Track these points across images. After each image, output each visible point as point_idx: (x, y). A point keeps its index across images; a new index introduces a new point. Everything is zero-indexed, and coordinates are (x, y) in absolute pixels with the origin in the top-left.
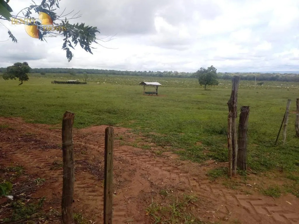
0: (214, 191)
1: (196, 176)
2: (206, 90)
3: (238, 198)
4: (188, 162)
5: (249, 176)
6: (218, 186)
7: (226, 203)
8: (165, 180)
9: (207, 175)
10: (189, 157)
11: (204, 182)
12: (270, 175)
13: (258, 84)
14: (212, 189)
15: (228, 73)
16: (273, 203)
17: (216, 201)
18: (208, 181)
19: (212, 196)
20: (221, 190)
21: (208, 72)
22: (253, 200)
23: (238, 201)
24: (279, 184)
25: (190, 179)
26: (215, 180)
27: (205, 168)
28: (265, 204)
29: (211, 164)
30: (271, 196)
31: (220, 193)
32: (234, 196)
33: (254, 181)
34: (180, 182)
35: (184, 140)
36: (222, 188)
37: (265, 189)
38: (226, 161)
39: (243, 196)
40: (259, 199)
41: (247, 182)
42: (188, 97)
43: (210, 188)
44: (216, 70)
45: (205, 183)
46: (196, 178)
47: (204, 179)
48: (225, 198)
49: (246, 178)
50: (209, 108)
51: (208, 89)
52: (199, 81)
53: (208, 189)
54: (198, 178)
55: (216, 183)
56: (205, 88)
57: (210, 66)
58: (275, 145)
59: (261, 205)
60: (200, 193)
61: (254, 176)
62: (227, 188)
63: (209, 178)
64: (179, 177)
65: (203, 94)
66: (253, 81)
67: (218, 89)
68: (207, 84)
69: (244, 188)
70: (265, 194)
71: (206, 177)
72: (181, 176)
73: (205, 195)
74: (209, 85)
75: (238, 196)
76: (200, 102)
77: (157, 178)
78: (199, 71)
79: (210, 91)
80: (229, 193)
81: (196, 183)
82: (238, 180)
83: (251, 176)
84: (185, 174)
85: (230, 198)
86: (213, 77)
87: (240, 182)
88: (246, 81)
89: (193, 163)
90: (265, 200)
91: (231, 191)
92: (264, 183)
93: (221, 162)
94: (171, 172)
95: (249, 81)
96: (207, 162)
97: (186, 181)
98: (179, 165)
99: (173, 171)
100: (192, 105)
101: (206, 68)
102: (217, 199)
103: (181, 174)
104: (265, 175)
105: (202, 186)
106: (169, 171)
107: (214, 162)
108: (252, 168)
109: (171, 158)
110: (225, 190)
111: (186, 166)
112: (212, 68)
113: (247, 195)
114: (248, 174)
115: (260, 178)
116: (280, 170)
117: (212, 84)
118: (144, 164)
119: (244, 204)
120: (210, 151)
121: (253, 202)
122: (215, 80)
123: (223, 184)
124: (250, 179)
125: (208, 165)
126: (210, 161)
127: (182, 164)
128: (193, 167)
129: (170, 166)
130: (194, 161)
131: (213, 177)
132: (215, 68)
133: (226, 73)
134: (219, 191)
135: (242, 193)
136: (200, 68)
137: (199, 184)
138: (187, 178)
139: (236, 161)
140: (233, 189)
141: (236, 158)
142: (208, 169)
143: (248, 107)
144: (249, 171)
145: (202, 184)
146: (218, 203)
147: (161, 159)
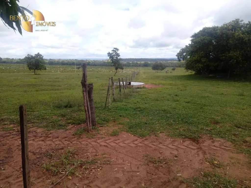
0: (83, 143)
1: (66, 137)
2: (36, 74)
3: (98, 142)
4: (55, 131)
5: (99, 129)
6: (83, 139)
7: (93, 147)
8: (43, 147)
9: (73, 135)
10: (53, 127)
11: (73, 140)
12: (110, 125)
13: (77, 68)
14: (82, 142)
15: (52, 60)
16: (117, 139)
17: (87, 148)
18: (76, 138)
19: (83, 146)
20: (87, 141)
21: (36, 58)
22: (107, 140)
23: (99, 144)
24: (116, 128)
25: (62, 141)
26: (80, 137)
27: (69, 131)
28: (114, 140)
29: (72, 128)
30: (115, 136)
31: (87, 142)
32: (96, 142)
33: (103, 131)
34: (57, 145)
35: (41, 117)
36: (86, 140)
37: (110, 133)
38: (82, 124)
39: (101, 140)
40: (110, 139)
41: (99, 132)
42: (21, 81)
43: (80, 142)
44: (43, 56)
45: (75, 140)
46: (66, 139)
47: (72, 138)
48: (91, 144)
49: (98, 130)
50: (46, 89)
51: (37, 73)
52: (28, 66)
53: (78, 143)
54: (68, 139)
55: (82, 138)
56: (35, 73)
57: (37, 53)
58: (105, 108)
59: (112, 142)
60: (75, 147)
61: (102, 128)
62: (90, 139)
63: (76, 136)
64: (53, 142)
65: (35, 78)
66: (73, 66)
67: (46, 73)
68: (35, 69)
69: (99, 136)
70: (112, 135)
71: (73, 136)
72: (55, 141)
73: (79, 146)
74: (38, 70)
75: (98, 141)
76: (35, 85)
77: (36, 148)
78: (26, 57)
79: (40, 75)
80: (93, 141)
81: (67, 142)
82: (94, 133)
83: (100, 128)
84: (57, 139)
85: (94, 143)
86: (41, 63)
87: (96, 134)
88: (67, 66)
89: (59, 131)
90: (113, 139)
91: (93, 140)
92: (109, 130)
93: (79, 125)
94: (45, 141)
95: (69, 66)
96: (68, 128)
97: (60, 143)
98: (49, 135)
99: (46, 140)
100: (28, 88)
101: (34, 55)
102: (87, 147)
103: (54, 140)
104: (107, 126)
105: (74, 143)
106: (43, 141)
107: (74, 126)
108: (99, 124)
109: (39, 131)
110: (89, 140)
111: (54, 134)
112: (38, 55)
113: (103, 139)
114: (98, 128)
115: (106, 128)
116: (114, 121)
117: (40, 69)
118: (16, 142)
119: (103, 144)
120: (66, 120)
121: (107, 142)
122: (43, 66)
123: (87, 137)
124: (100, 130)
125: (70, 129)
126: (70, 126)
127: (51, 133)
128: (61, 133)
129: (42, 137)
130: (59, 129)
131: (78, 135)
132: (41, 55)
133: (50, 59)
134: (86, 142)
135: (100, 139)
136: (28, 55)
137: (71, 142)
138: (60, 141)
139: (91, 120)
140: (94, 138)
141: (90, 119)
142: (73, 131)
143: (92, 84)
144: (98, 126)
145: (72, 141)
146: (88, 148)
147: (31, 134)
